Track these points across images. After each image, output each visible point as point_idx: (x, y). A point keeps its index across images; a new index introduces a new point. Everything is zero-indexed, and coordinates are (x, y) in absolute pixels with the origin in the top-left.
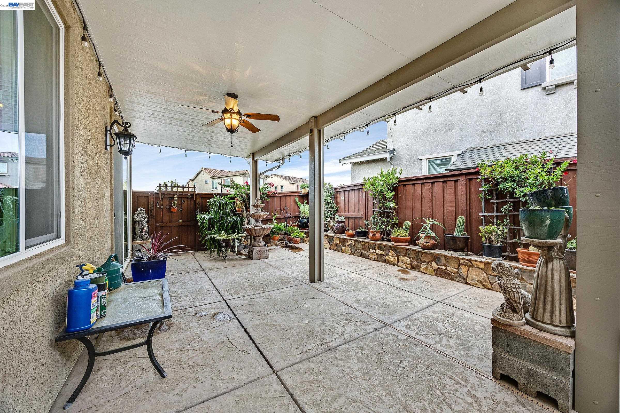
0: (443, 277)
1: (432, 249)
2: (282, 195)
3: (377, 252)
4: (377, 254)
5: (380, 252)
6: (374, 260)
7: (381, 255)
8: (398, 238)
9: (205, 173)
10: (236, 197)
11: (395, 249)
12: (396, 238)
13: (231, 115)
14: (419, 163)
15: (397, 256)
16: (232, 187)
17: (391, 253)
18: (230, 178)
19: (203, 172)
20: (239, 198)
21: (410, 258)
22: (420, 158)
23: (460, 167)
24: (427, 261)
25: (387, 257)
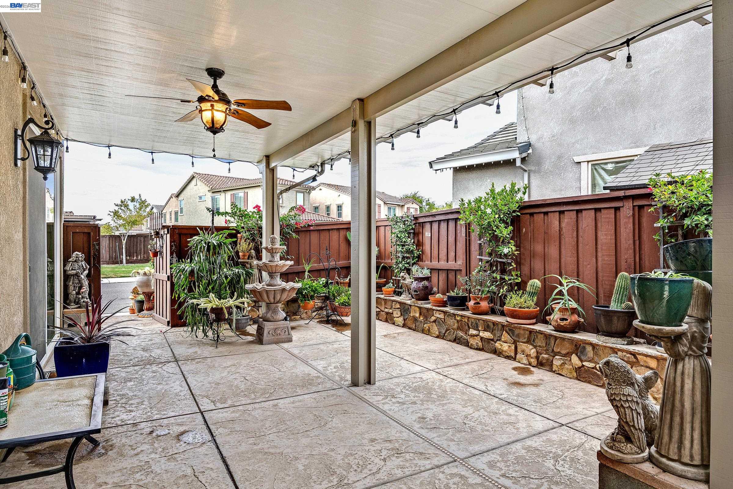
0: (589, 382)
1: (573, 332)
2: (322, 228)
3: (481, 334)
4: (482, 338)
5: (487, 335)
6: (477, 349)
7: (489, 340)
8: (515, 311)
9: (199, 183)
10: (240, 233)
11: (510, 329)
12: (512, 310)
13: (212, 106)
14: (575, 168)
15: (515, 343)
16: (233, 214)
17: (505, 336)
18: (243, 191)
19: (195, 180)
20: (244, 235)
21: (535, 347)
22: (577, 159)
23: (627, 183)
24: (564, 352)
25: (497, 345)
